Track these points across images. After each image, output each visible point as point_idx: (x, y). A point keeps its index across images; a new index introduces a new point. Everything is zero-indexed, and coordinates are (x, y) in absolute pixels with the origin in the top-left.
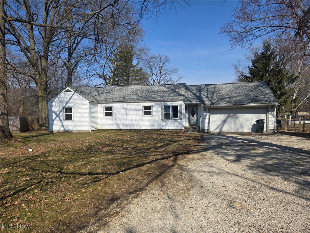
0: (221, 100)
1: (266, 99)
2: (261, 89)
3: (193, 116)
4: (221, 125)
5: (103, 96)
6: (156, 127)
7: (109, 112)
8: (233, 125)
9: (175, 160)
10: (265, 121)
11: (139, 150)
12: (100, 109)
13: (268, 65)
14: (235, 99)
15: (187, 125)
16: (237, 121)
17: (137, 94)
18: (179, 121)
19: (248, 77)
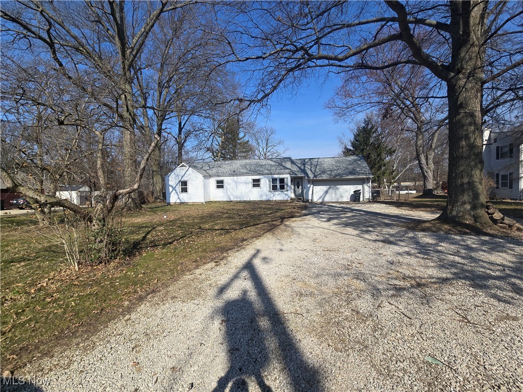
0: (323, 173)
1: (362, 172)
2: (359, 162)
3: (298, 188)
4: (323, 196)
5: (214, 171)
6: (264, 198)
7: (220, 185)
8: (334, 195)
9: (282, 222)
10: (361, 191)
11: (252, 216)
12: (213, 182)
13: (368, 138)
14: (335, 172)
15: (293, 196)
16: (337, 192)
17: (246, 167)
18: (286, 192)
19: (350, 150)
